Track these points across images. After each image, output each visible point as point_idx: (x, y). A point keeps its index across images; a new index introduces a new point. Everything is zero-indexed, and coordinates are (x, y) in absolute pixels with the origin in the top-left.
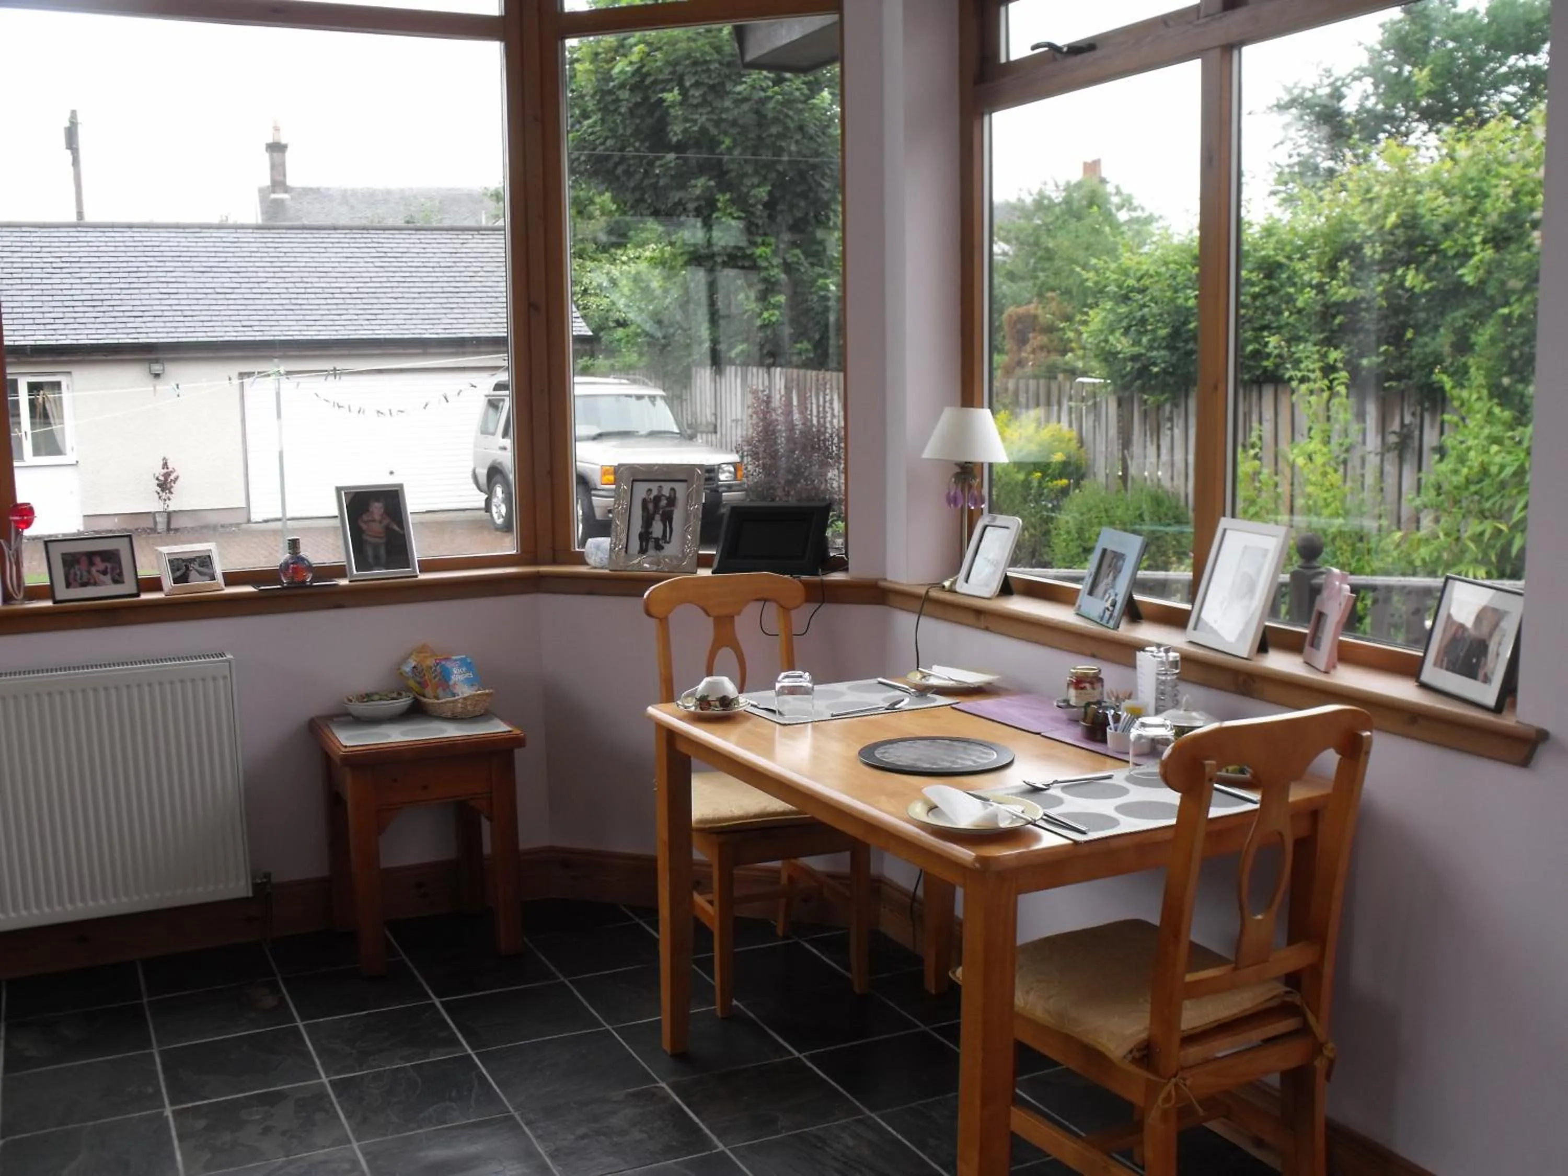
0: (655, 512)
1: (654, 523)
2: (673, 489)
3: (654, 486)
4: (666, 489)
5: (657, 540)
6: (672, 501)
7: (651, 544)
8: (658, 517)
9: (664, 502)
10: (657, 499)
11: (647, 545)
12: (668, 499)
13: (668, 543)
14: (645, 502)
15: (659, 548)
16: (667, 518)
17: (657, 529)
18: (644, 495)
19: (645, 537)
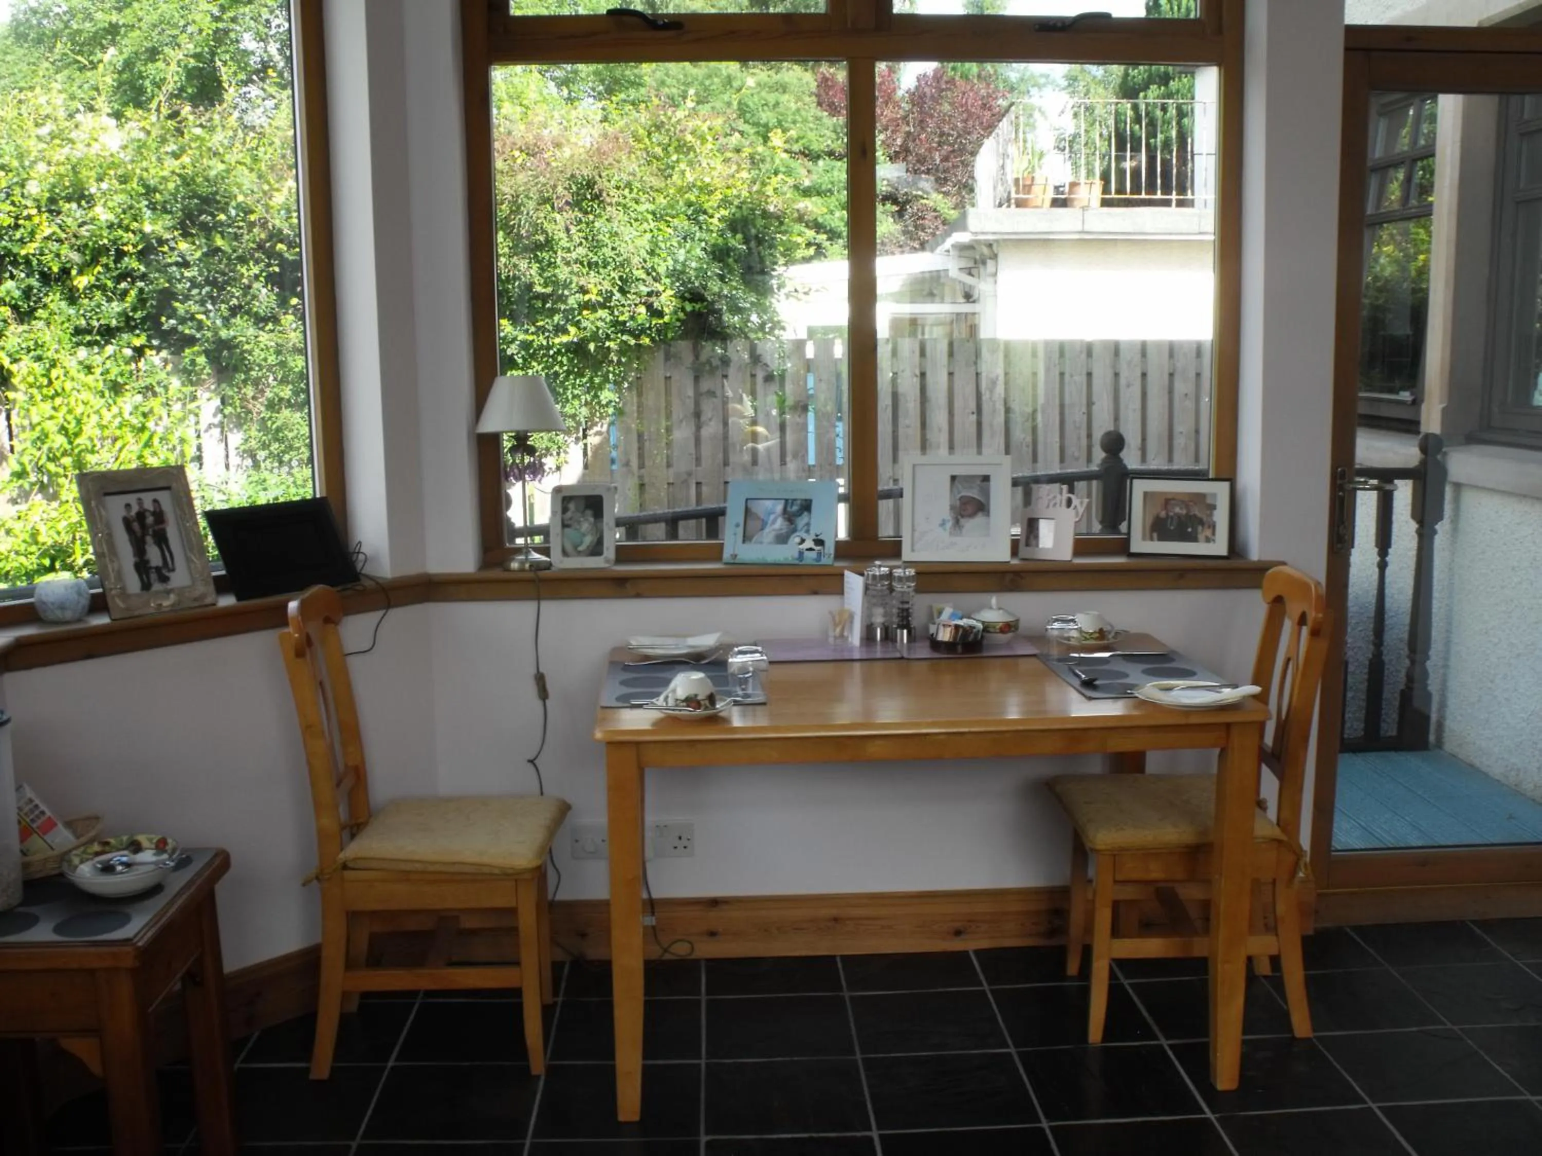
0: (144, 535)
1: (147, 547)
2: (155, 501)
3: (132, 499)
4: (148, 500)
5: (158, 569)
6: (159, 516)
7: (153, 576)
8: (149, 539)
9: (150, 520)
10: (141, 516)
11: (148, 578)
12: (154, 514)
13: (173, 570)
14: (127, 522)
15: (164, 579)
16: (161, 540)
17: (154, 555)
18: (123, 513)
19: (142, 567)
